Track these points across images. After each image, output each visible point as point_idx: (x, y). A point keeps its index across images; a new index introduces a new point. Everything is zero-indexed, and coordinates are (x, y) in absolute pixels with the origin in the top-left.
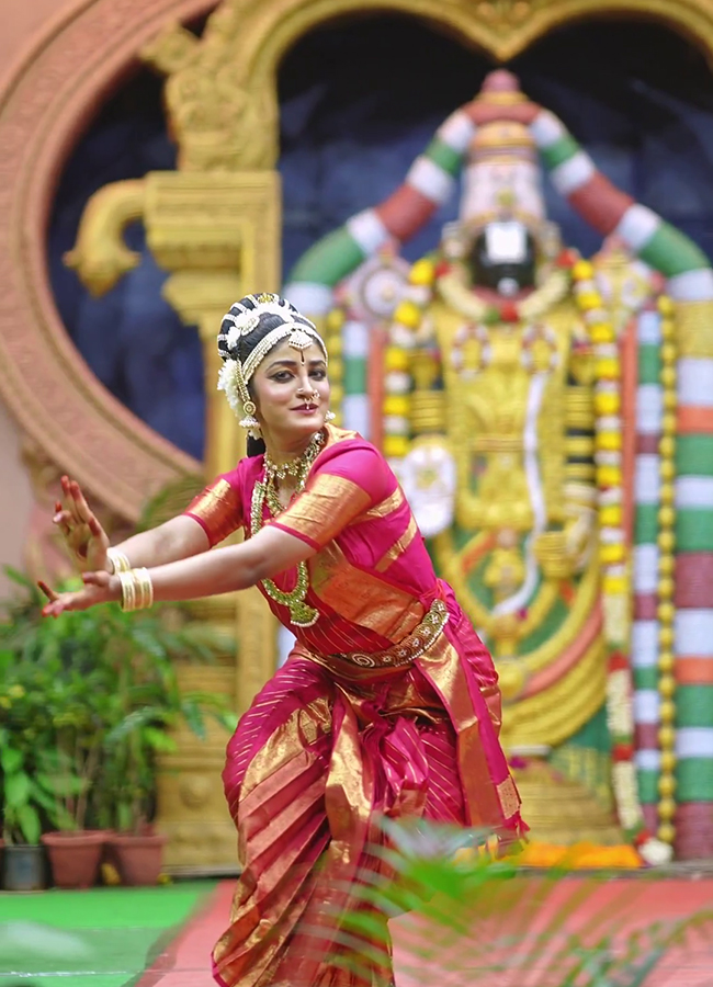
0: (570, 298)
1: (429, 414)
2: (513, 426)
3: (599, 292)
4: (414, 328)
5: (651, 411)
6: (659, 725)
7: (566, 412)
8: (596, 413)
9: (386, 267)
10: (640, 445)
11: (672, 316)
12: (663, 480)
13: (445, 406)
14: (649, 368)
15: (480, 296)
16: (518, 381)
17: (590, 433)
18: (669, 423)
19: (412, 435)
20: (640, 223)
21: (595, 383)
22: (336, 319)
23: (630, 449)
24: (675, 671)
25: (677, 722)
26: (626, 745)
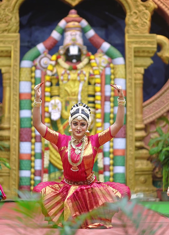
0: (89, 63)
1: (55, 92)
2: (75, 94)
3: (96, 63)
4: (52, 71)
5: (108, 91)
6: (110, 165)
7: (88, 91)
8: (95, 92)
9: (45, 56)
10: (106, 99)
11: (113, 68)
12: (111, 107)
13: (59, 89)
14: (108, 81)
15: (67, 63)
16: (77, 84)
17: (94, 96)
18: (113, 93)
19: (51, 97)
20: (106, 46)
21: (95, 84)
22: (34, 68)
23: (103, 100)
24: (113, 153)
25: (114, 165)
26: (102, 170)
